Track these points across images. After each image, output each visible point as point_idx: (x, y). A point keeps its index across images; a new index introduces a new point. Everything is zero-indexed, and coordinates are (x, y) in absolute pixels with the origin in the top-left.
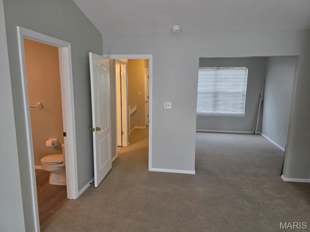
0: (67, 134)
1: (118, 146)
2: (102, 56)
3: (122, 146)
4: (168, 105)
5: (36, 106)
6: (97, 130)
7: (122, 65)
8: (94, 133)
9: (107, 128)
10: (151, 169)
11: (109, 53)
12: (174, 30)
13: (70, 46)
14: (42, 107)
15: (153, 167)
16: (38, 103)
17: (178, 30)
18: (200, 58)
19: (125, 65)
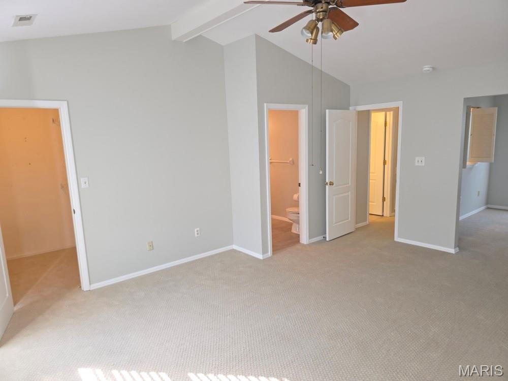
0: (301, 185)
1: (370, 214)
2: (349, 109)
3: (383, 216)
4: (420, 161)
5: (288, 162)
6: (330, 184)
7: (388, 113)
8: (327, 187)
9: (348, 185)
10: (397, 239)
11: (356, 104)
12: (425, 71)
13: (307, 108)
14: (293, 163)
15: (399, 236)
16: (291, 159)
17: (428, 70)
18: (465, 99)
19: (392, 112)
